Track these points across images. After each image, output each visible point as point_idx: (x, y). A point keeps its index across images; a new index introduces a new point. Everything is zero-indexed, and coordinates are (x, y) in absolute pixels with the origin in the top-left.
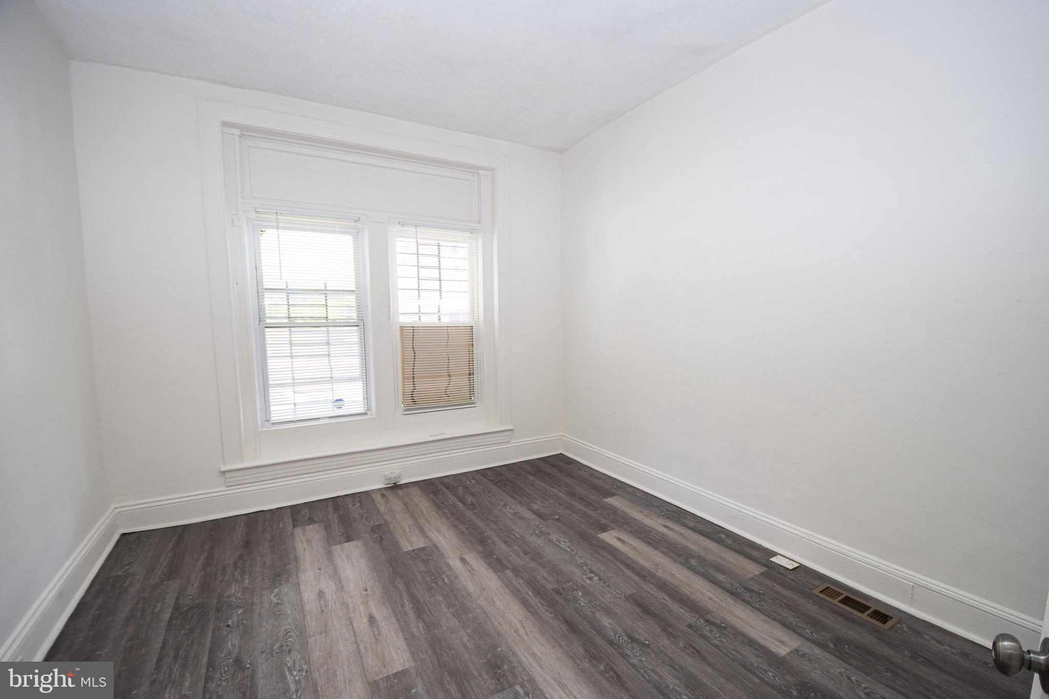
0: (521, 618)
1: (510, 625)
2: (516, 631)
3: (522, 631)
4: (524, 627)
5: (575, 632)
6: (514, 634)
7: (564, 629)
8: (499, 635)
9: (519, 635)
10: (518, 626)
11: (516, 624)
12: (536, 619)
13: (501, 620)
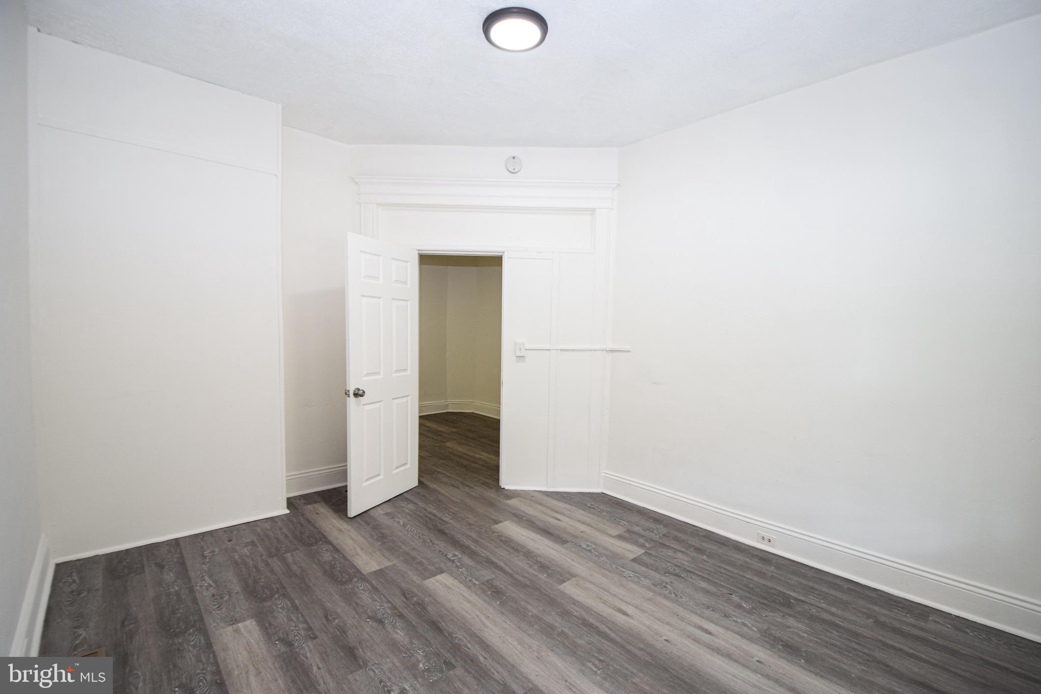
0: (485, 629)
1: (494, 622)
2: (488, 617)
3: (483, 619)
4: (481, 621)
5: (433, 622)
6: (489, 615)
7: (443, 623)
8: (502, 613)
9: (484, 615)
10: (487, 622)
11: (490, 623)
12: (471, 630)
13: (506, 626)
